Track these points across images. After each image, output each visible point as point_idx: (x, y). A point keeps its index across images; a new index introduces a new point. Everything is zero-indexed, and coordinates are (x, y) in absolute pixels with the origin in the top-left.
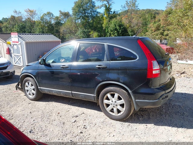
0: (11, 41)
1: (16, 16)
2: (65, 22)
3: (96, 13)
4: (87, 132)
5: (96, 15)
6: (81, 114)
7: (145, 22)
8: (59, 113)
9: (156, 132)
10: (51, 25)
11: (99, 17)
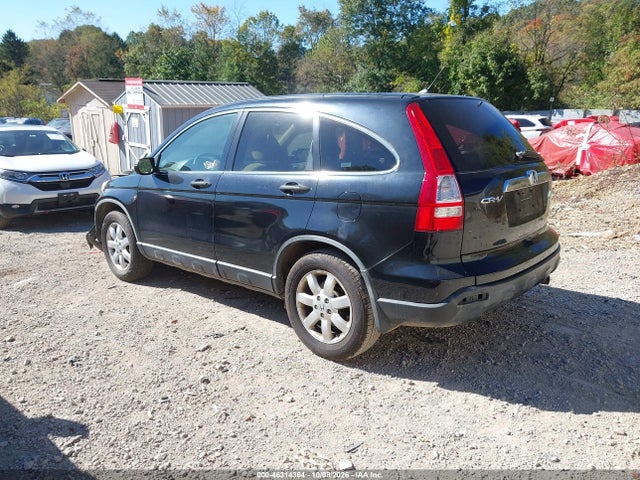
0: (125, 102)
1: (166, 25)
2: (314, 45)
3: (419, 13)
4: (222, 382)
5: (421, 21)
6: (235, 331)
7: (600, 46)
8: (175, 322)
9: (428, 407)
10: (269, 54)
11: (429, 26)
